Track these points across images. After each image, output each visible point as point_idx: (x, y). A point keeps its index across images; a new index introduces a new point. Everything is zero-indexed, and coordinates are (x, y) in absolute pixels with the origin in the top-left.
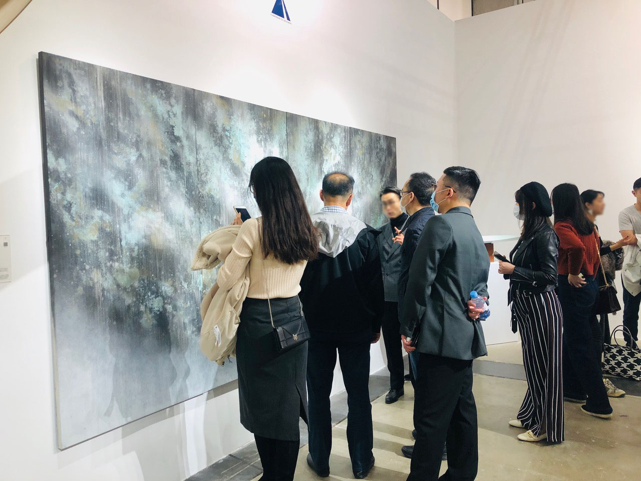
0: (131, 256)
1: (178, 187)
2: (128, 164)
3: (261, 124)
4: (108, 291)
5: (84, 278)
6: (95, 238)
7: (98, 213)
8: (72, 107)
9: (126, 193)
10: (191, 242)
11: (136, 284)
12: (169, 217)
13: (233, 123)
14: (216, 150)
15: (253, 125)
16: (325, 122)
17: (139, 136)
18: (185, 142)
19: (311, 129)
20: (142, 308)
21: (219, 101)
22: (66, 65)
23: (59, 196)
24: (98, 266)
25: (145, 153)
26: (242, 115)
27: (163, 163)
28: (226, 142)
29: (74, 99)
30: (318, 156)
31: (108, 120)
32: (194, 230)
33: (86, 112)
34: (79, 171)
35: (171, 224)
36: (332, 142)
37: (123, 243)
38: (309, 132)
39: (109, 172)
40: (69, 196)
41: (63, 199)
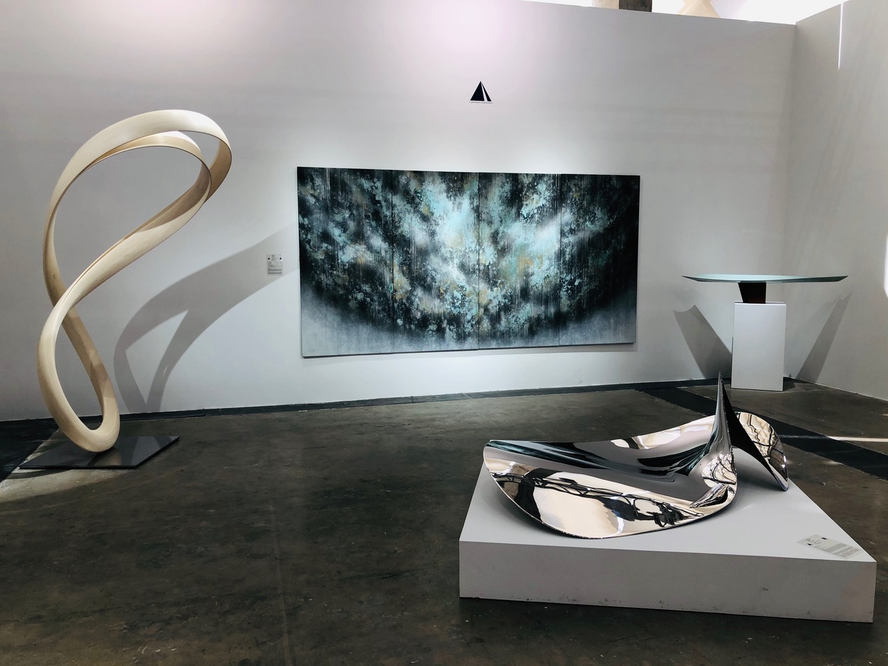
0: (344, 268)
1: (378, 231)
2: (344, 219)
3: (451, 185)
4: (329, 285)
5: (316, 277)
6: (323, 258)
7: (325, 245)
8: (312, 192)
9: (342, 234)
10: (386, 263)
11: (347, 284)
12: (370, 248)
13: (424, 187)
14: (408, 206)
15: (444, 186)
16: (527, 174)
17: (351, 203)
18: (383, 203)
20: (350, 297)
21: (412, 175)
22: (309, 171)
23: (304, 236)
24: (324, 272)
25: (354, 212)
26: (433, 181)
27: (367, 217)
28: (417, 200)
29: (313, 188)
30: (515, 202)
31: (332, 196)
32: (388, 256)
33: (320, 193)
34: (315, 224)
35: (371, 252)
36: (534, 189)
37: (339, 261)
39: (332, 224)
40: (309, 237)
41: (306, 238)
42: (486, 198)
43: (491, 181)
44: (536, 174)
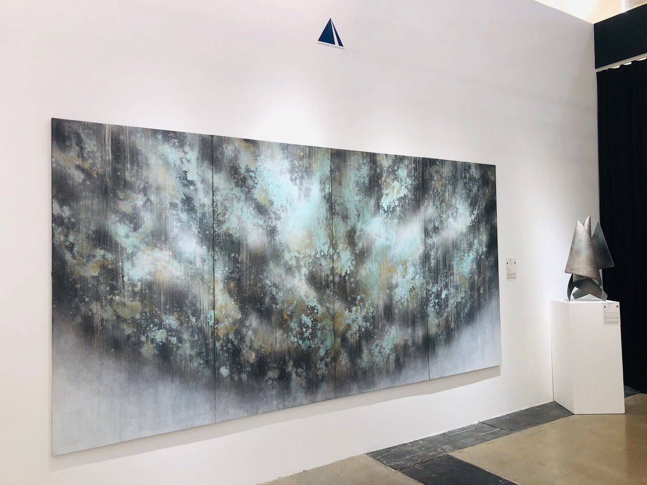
0: (133, 290)
1: (190, 228)
2: (135, 208)
3: (296, 163)
4: (107, 321)
5: (83, 309)
6: (96, 274)
7: (100, 252)
8: (79, 162)
9: (131, 234)
10: (202, 279)
11: (138, 316)
12: (177, 256)
13: (259, 163)
14: (237, 191)
15: (286, 164)
16: (386, 155)
17: (147, 183)
18: (199, 186)
19: (365, 164)
20: (143, 338)
21: (243, 144)
22: (75, 126)
23: (62, 238)
24: (98, 298)
25: (153, 198)
26: (272, 156)
27: (173, 206)
28: (250, 182)
29: (81, 155)
30: (374, 191)
31: (115, 170)
32: (206, 267)
33: (93, 165)
34: (83, 216)
35: (180, 262)
36: (395, 174)
37: (126, 279)
38: (363, 167)
39: (113, 216)
40: (71, 238)
41: (65, 241)
42: (340, 183)
43: (345, 161)
44: (396, 156)
